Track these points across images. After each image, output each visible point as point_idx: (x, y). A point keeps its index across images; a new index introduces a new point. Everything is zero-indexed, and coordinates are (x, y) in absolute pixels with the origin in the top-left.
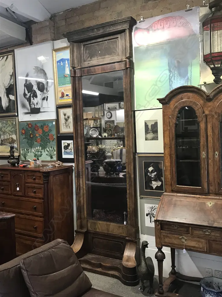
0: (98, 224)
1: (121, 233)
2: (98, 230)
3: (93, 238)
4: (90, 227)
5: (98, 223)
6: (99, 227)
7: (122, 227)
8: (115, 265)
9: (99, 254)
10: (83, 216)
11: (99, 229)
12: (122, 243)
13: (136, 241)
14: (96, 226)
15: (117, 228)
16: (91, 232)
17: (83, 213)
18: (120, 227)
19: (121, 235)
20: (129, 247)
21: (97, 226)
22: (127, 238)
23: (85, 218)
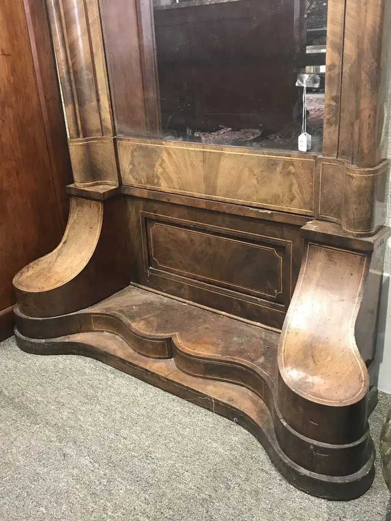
0: (165, 156)
1: (276, 199)
2: (164, 187)
3: (147, 221)
4: (131, 171)
5: (161, 149)
6: (170, 168)
7: (287, 164)
8: (241, 353)
9: (177, 291)
10: (93, 122)
11: (169, 180)
12: (281, 248)
13: (369, 243)
14: (153, 166)
15: (257, 171)
16: (137, 193)
17: (94, 103)
18: (271, 165)
19: (277, 207)
20: (318, 274)
21: (160, 165)
22: (311, 226)
23: (103, 130)
